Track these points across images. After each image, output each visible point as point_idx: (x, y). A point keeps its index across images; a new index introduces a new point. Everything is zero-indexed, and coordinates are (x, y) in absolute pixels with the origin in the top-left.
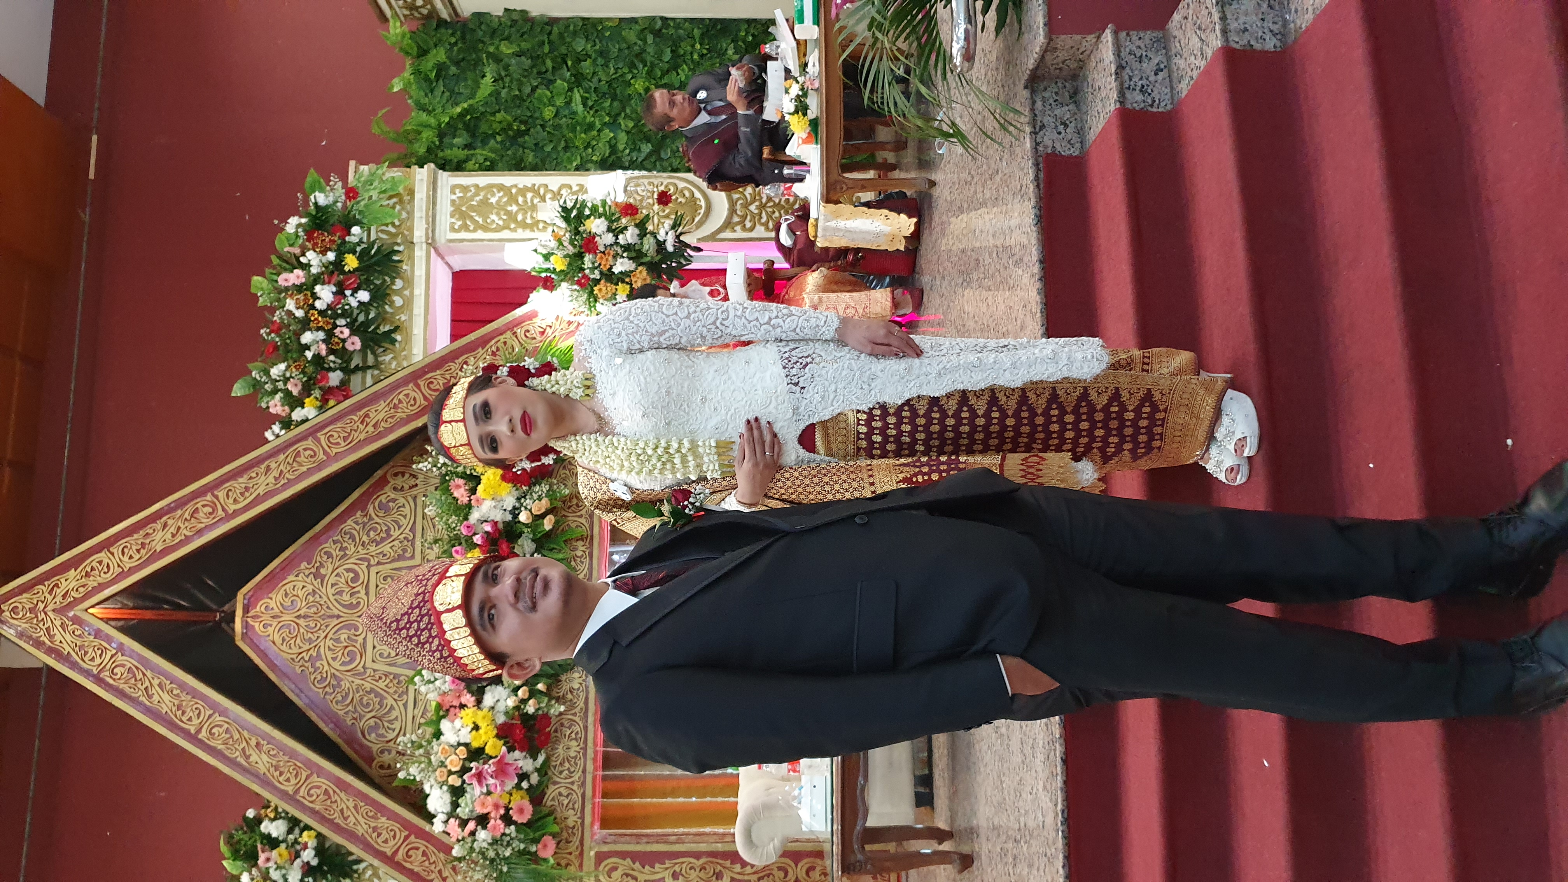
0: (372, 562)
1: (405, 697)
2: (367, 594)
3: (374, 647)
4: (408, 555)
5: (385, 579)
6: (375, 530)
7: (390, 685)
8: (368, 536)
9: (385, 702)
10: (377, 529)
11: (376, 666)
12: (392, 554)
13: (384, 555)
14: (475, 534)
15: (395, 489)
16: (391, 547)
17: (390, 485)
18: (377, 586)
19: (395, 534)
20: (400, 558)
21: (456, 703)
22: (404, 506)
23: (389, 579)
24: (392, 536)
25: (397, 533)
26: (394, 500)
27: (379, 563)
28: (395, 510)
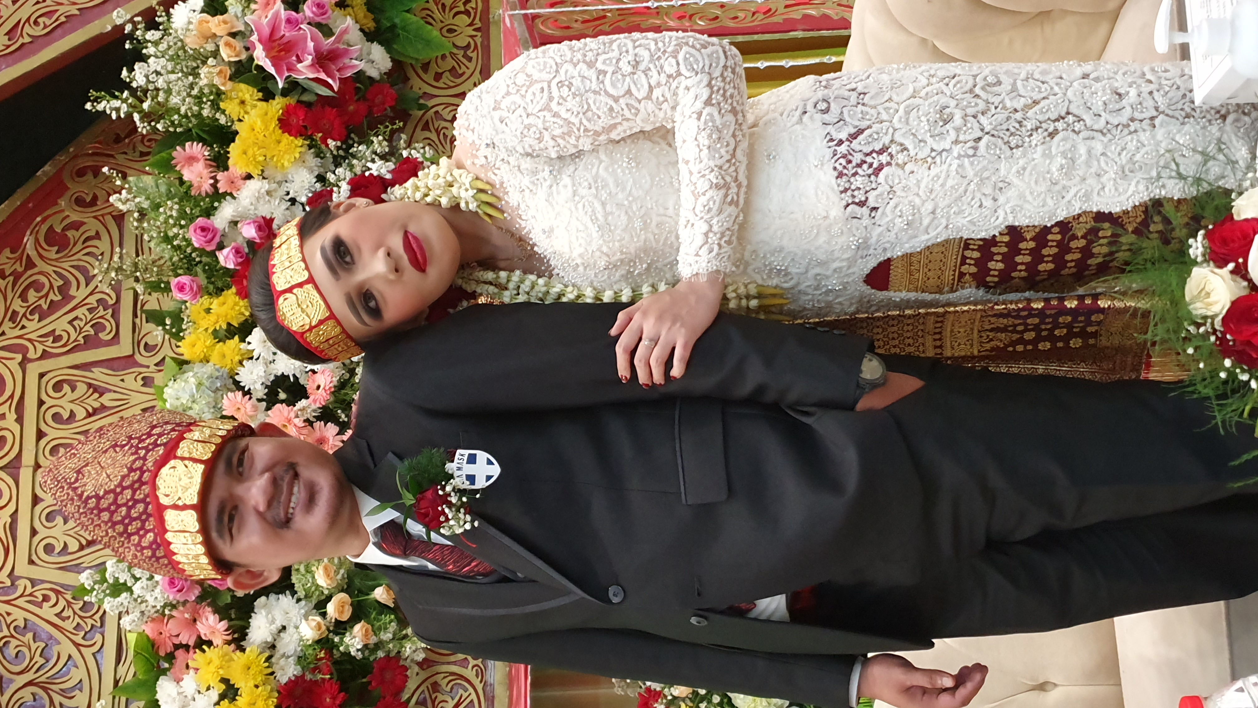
0: (31, 355)
1: (98, 637)
2: (20, 420)
3: (34, 532)
4: (104, 336)
5: (58, 387)
6: (37, 286)
7: (68, 613)
8: (25, 300)
9: (55, 649)
10: (43, 285)
11: (36, 573)
12: (73, 336)
13: (58, 338)
14: (221, 247)
15: (80, 202)
16: (70, 322)
17: (69, 193)
18: (41, 403)
19: (79, 293)
20: (90, 342)
21: (186, 638)
22: (98, 236)
23: (66, 388)
24: (74, 297)
25: (84, 292)
26: (76, 226)
27: (45, 355)
28: (79, 246)
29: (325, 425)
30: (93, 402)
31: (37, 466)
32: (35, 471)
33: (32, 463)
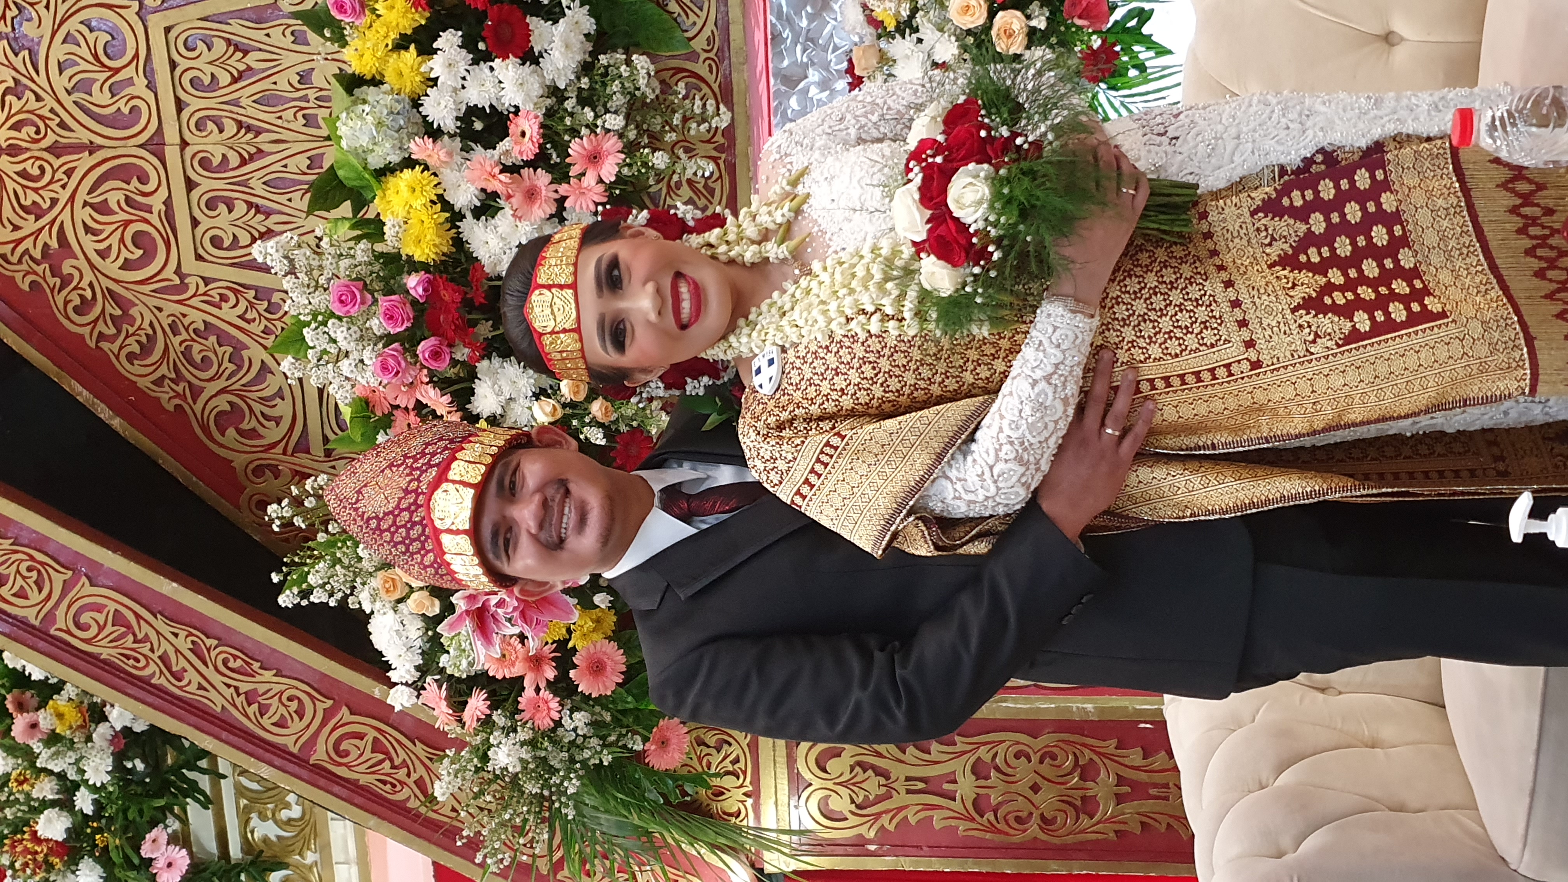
2: (152, 86)
9: (245, 354)
11: (206, 269)
18: (173, 65)
29: (535, 171)
30: (236, 63)
31: (184, 144)
32: (182, 150)
33: (178, 140)
